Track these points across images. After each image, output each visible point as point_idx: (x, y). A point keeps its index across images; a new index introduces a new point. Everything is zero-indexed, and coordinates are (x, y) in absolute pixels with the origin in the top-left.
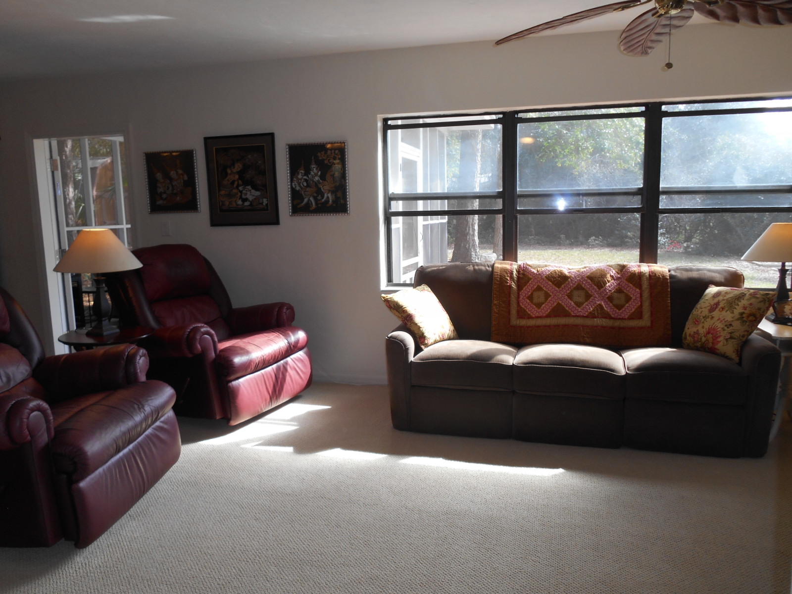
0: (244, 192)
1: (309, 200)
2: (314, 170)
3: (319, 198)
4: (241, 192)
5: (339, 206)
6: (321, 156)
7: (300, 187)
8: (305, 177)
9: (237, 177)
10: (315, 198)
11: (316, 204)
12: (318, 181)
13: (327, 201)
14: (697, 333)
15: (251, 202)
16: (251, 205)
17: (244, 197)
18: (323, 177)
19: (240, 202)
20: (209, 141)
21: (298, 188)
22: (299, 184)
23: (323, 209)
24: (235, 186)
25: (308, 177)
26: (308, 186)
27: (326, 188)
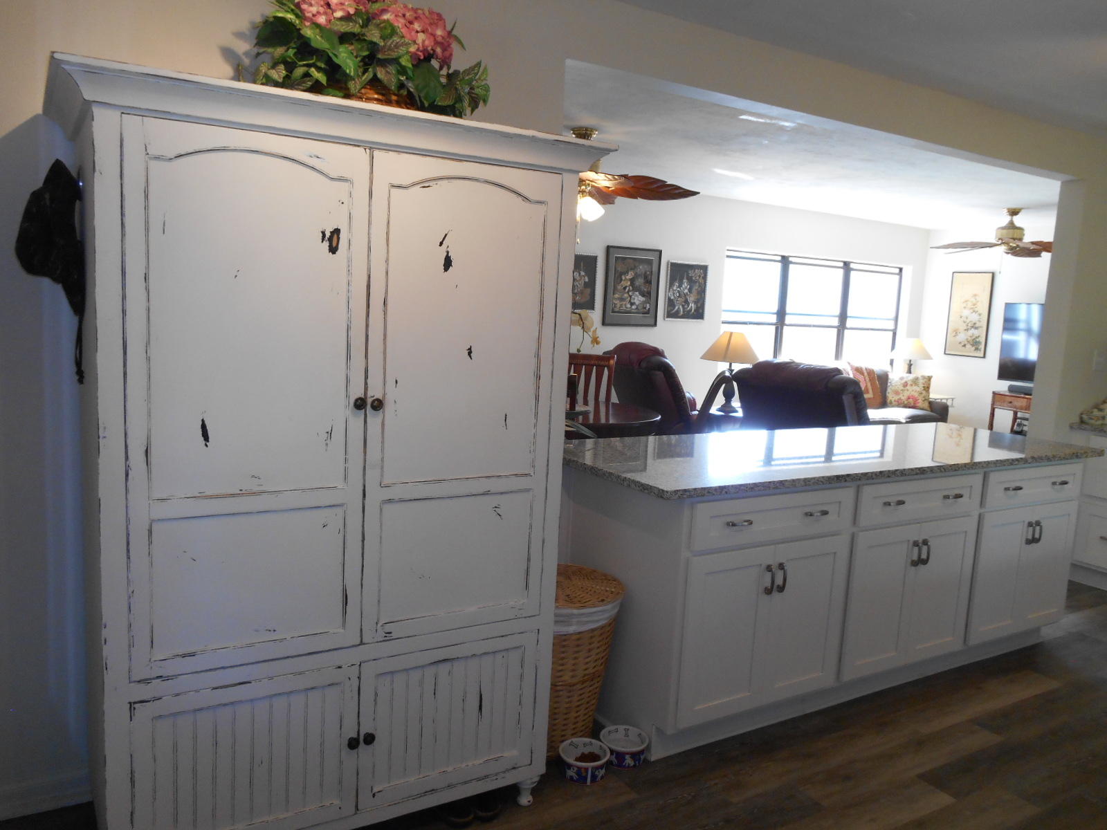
0: (633, 297)
1: (679, 308)
2: (685, 284)
3: (686, 307)
4: (631, 296)
5: (699, 314)
6: (691, 273)
7: (673, 296)
8: (678, 289)
9: (629, 283)
10: (683, 306)
11: (684, 310)
12: (687, 293)
13: (691, 310)
14: (900, 399)
15: (637, 306)
16: (637, 308)
17: (632, 301)
18: (690, 290)
19: (629, 306)
20: (609, 249)
21: (672, 298)
22: (673, 294)
23: (687, 315)
24: (627, 290)
25: (680, 289)
26: (679, 296)
27: (691, 299)
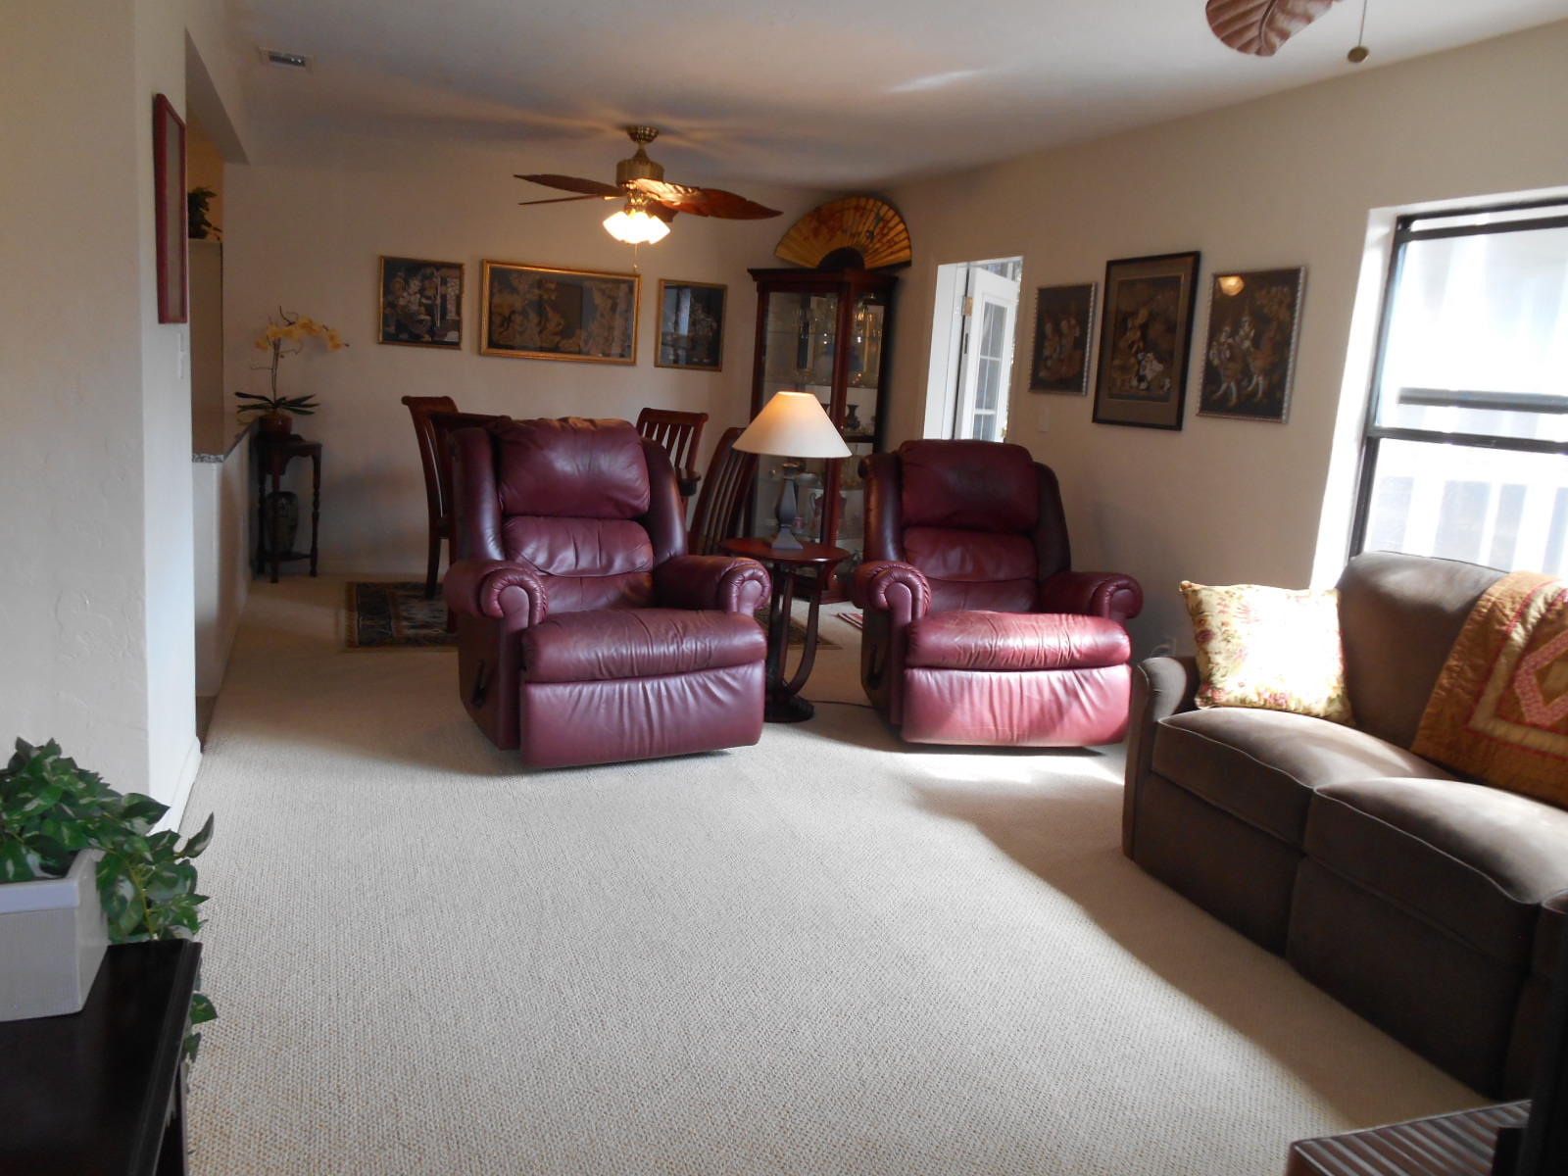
0: (1143, 363)
1: (1228, 387)
2: (1244, 328)
3: (1244, 383)
4: (1139, 363)
5: (1272, 404)
6: (1262, 296)
7: (1220, 359)
8: (1230, 341)
9: (1139, 335)
10: (1238, 383)
11: (1239, 396)
12: (1248, 349)
13: (1255, 393)
15: (1149, 383)
16: (1148, 389)
17: (1141, 373)
18: (1255, 342)
19: (1135, 383)
21: (1216, 362)
22: (1220, 352)
23: (1247, 408)
24: (1134, 350)
25: (1234, 339)
26: (1232, 359)
27: (1257, 364)
